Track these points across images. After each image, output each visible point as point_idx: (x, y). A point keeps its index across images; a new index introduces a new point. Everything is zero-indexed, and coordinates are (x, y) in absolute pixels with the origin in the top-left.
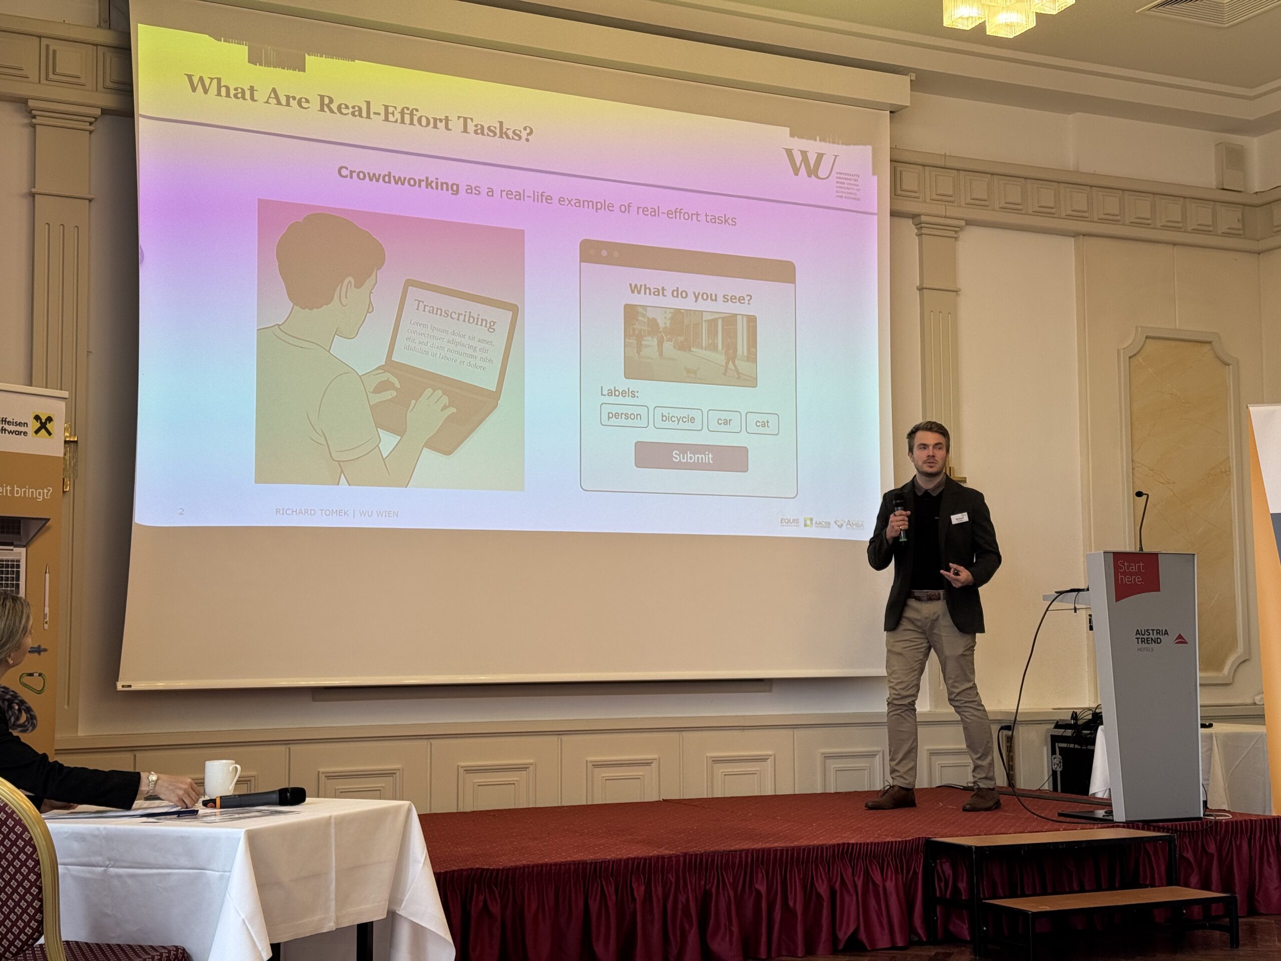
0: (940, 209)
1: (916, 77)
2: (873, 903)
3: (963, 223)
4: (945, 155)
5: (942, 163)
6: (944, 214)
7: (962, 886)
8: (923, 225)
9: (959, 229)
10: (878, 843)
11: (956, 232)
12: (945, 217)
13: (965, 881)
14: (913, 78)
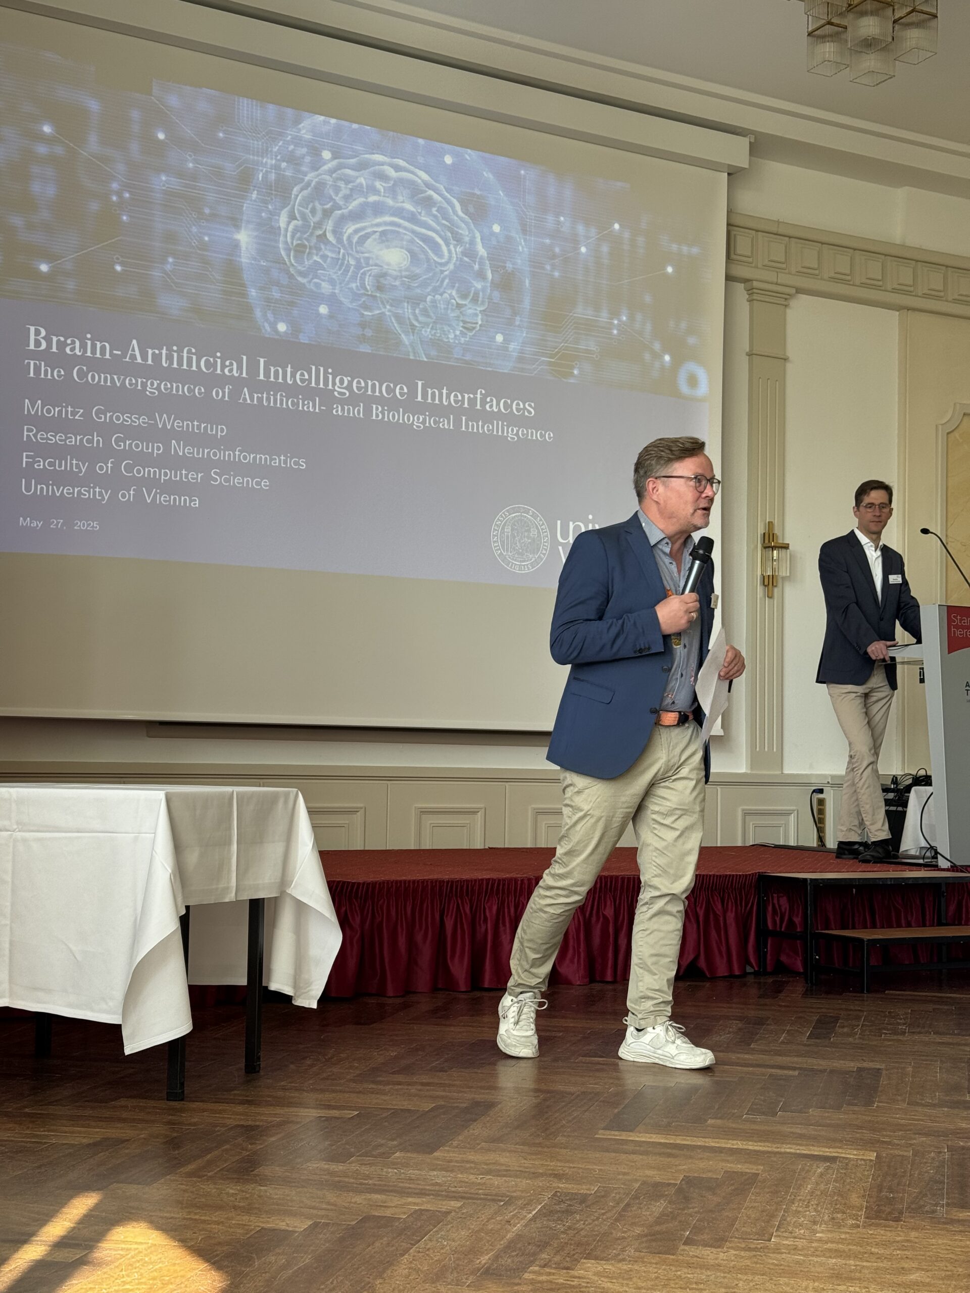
0: (771, 276)
1: (755, 138)
2: (714, 934)
3: (794, 291)
4: (778, 222)
5: (774, 230)
6: (775, 280)
7: (797, 920)
8: (755, 291)
9: (788, 297)
10: (720, 876)
11: (786, 299)
12: (777, 284)
13: (800, 916)
14: (752, 140)
